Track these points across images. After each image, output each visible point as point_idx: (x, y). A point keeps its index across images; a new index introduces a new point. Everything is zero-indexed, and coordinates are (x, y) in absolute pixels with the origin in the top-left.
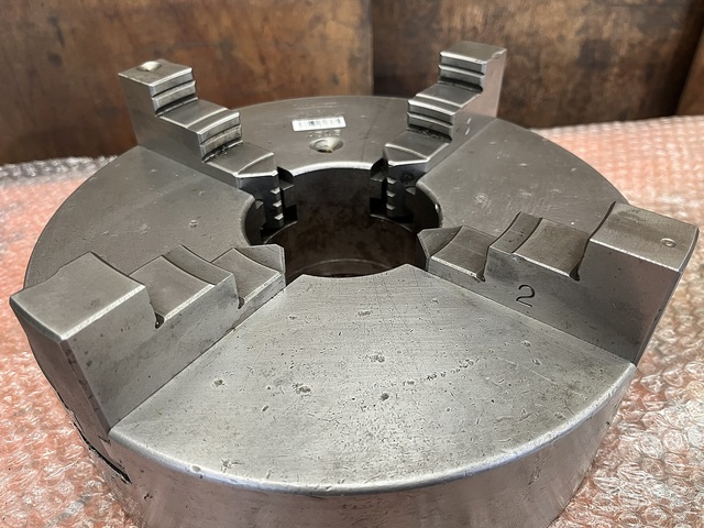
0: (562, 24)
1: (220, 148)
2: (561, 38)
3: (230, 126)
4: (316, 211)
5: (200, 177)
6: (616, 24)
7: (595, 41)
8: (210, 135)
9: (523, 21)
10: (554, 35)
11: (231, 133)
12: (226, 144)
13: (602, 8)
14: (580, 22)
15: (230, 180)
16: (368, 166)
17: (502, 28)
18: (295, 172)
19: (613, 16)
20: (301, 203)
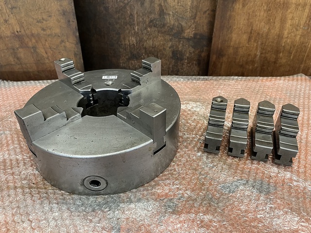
0: (164, 45)
1: (78, 82)
2: (164, 49)
3: (81, 77)
4: (104, 102)
5: (72, 90)
6: (183, 45)
7: (177, 51)
8: (75, 79)
9: (150, 43)
10: (162, 48)
11: (82, 79)
12: (80, 82)
13: (177, 40)
14: (170, 44)
15: (79, 91)
16: (118, 90)
17: (143, 45)
18: (97, 90)
19: (182, 42)
20: (99, 99)
